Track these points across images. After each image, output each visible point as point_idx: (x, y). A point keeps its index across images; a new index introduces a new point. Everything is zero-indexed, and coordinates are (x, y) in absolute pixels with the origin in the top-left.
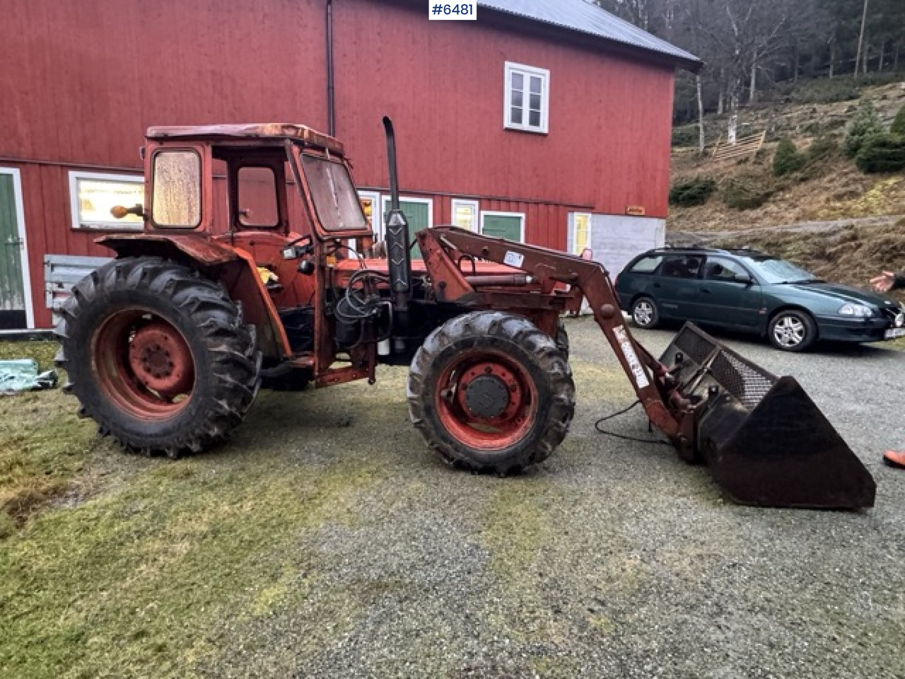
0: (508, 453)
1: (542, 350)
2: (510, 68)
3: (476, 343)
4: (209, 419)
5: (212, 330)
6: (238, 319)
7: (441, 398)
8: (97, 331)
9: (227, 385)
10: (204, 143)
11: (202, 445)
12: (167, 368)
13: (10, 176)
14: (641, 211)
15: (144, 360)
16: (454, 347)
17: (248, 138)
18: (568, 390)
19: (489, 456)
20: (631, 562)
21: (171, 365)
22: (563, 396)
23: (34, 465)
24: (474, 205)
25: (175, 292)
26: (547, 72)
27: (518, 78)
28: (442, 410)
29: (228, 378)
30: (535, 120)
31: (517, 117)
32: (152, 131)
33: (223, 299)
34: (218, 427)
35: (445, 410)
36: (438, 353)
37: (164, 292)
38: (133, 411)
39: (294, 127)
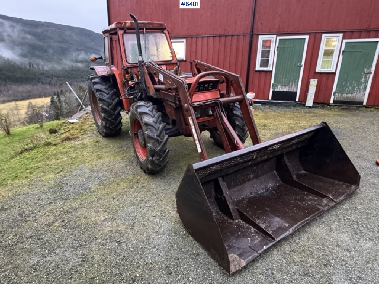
0: (144, 164)
3: (134, 115)
4: (103, 127)
6: (109, 96)
7: (134, 135)
10: (108, 33)
19: (141, 163)
24: (339, 37)
28: (136, 140)
39: (120, 23)
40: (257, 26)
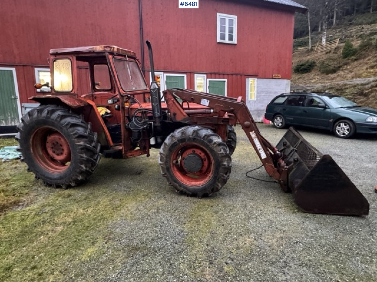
0: (203, 188)
1: (215, 143)
2: (220, 16)
3: (187, 140)
4: (78, 173)
5: (76, 136)
6: (88, 130)
7: (173, 164)
8: (32, 136)
9: (84, 159)
10: (73, 55)
11: (76, 183)
12: (61, 151)
13: (12, 71)
14: (279, 77)
15: (52, 148)
16: (177, 142)
17: (90, 52)
18: (227, 161)
19: (194, 189)
20: (249, 240)
21: (63, 150)
22: (225, 163)
23: (9, 192)
24: (204, 76)
25: (61, 120)
26: (236, 17)
27: (223, 20)
28: (174, 169)
29: (84, 156)
30: (231, 38)
31: (223, 37)
32: (51, 51)
33: (82, 122)
34: (82, 176)
35: (176, 169)
36: (171, 145)
37: (56, 120)
38: (48, 169)
39: (110, 47)
40: (147, 64)
